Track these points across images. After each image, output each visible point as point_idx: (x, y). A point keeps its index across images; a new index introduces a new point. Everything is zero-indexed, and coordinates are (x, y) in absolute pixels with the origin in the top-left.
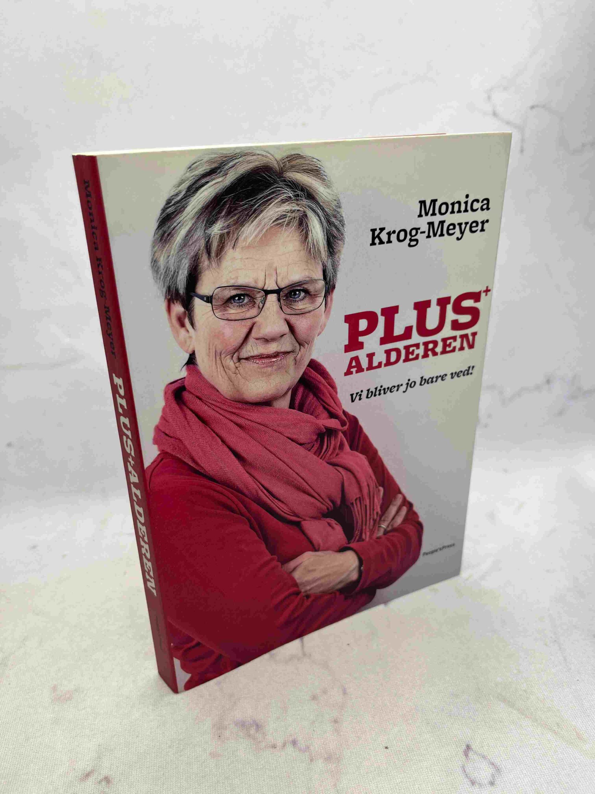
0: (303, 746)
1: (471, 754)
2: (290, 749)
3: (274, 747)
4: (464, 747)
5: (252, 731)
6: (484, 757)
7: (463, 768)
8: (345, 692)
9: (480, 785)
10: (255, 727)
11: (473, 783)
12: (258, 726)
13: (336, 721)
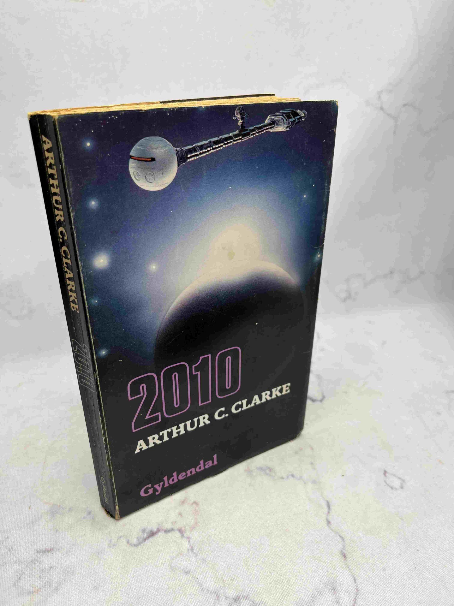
0: (298, 477)
1: (387, 474)
2: (291, 479)
3: (282, 478)
4: (383, 472)
5: (268, 471)
6: (394, 475)
7: (385, 482)
8: (312, 449)
9: (396, 489)
10: (269, 469)
11: (392, 488)
12: (270, 470)
13: (312, 464)
